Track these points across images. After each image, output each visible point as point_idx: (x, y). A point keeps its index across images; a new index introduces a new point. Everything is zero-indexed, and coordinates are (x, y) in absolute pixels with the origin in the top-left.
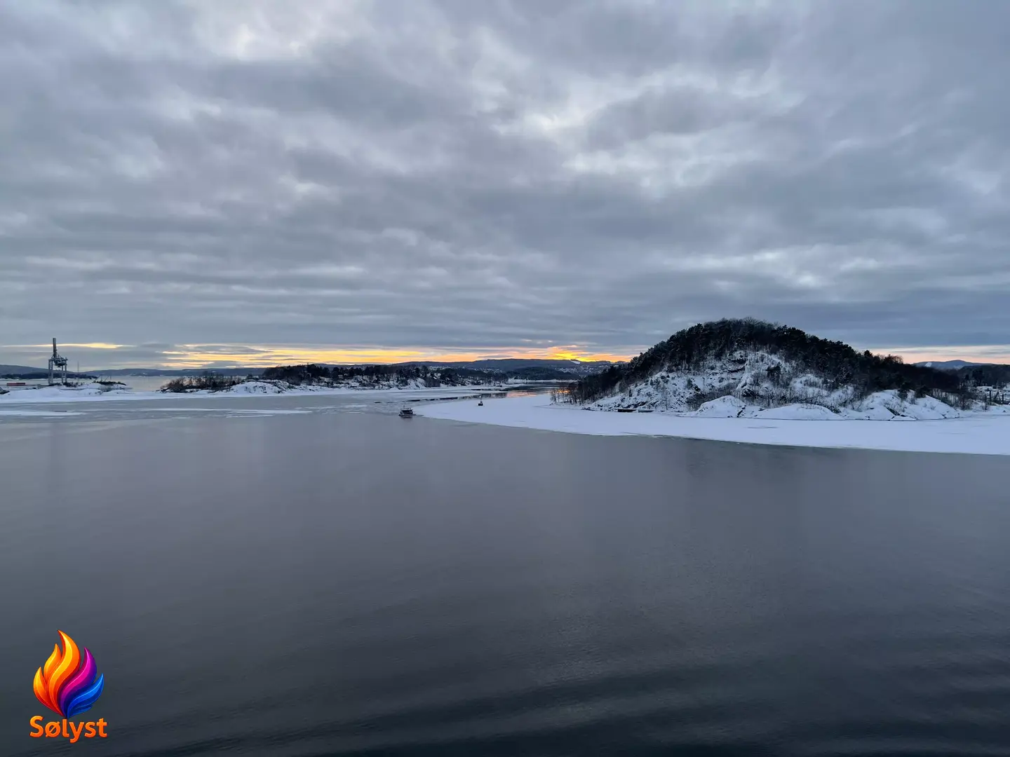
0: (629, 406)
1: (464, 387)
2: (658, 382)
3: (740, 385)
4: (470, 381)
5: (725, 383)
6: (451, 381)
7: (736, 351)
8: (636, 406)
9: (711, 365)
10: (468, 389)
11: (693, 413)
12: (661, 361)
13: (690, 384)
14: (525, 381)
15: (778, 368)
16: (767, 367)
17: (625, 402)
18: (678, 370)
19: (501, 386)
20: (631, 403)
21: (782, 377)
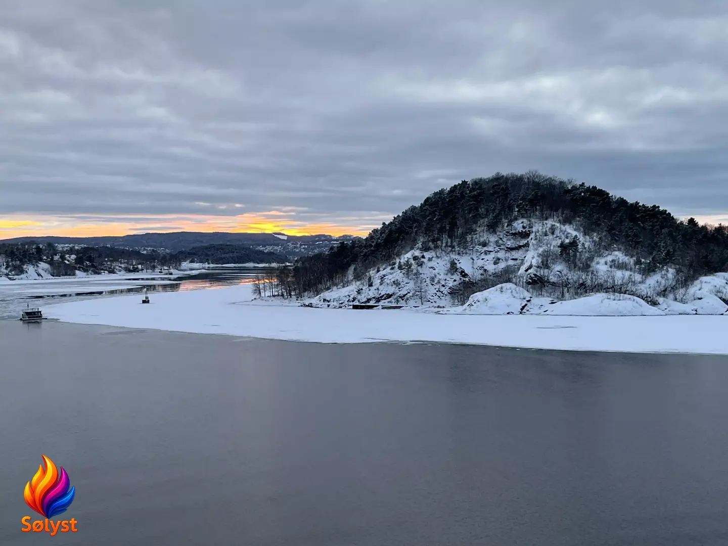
0: (369, 300)
1: (113, 276)
2: (408, 264)
3: (523, 268)
4: (123, 266)
5: (502, 265)
6: (93, 266)
7: (516, 219)
8: (378, 300)
9: (482, 240)
10: (119, 278)
11: (460, 309)
12: (413, 235)
13: (453, 268)
14: (206, 265)
15: (574, 243)
16: (559, 242)
17: (363, 295)
18: (436, 247)
19: (171, 274)
20: (371, 295)
21: (581, 255)
